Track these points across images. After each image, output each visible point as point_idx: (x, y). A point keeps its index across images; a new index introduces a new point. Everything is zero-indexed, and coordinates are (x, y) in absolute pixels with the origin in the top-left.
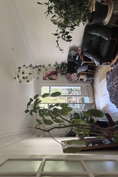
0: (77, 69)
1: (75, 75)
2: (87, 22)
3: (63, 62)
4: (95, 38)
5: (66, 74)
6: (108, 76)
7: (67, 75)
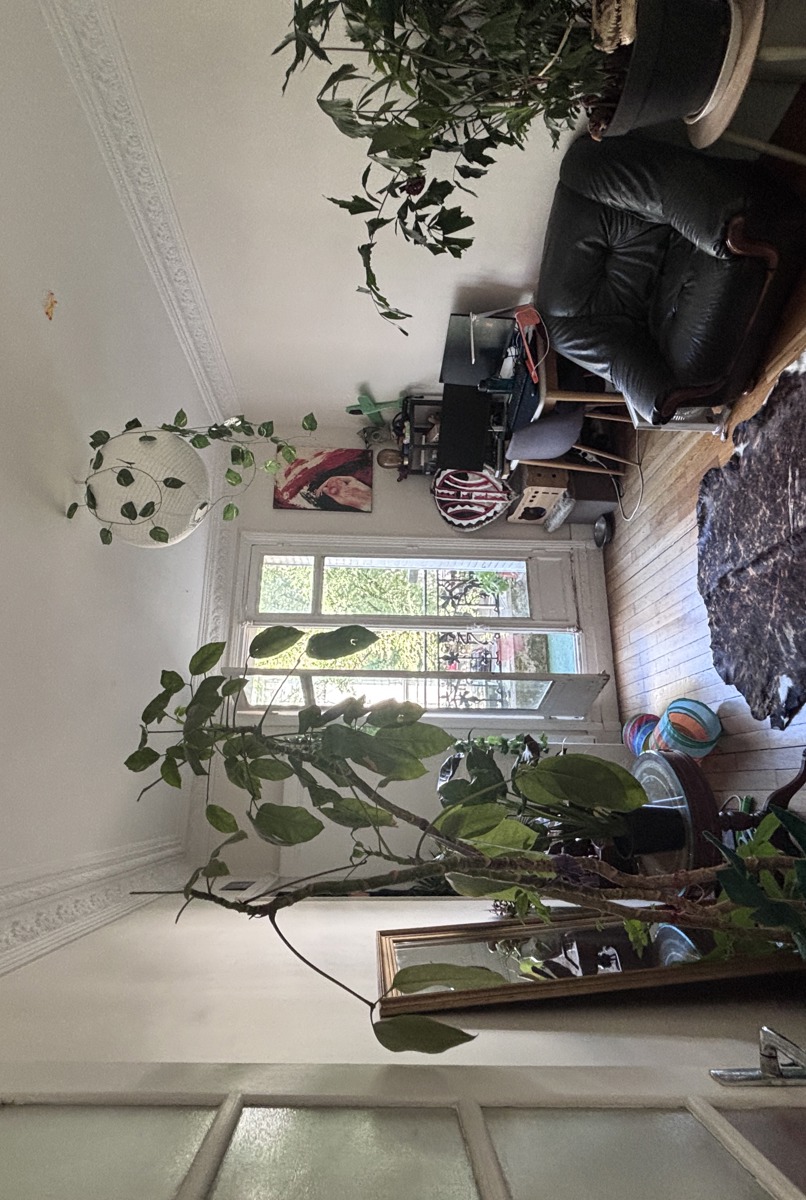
0: (503, 444)
1: (491, 478)
2: (581, 117)
3: (410, 388)
4: (631, 234)
5: (432, 473)
6: (707, 500)
7: (438, 481)
